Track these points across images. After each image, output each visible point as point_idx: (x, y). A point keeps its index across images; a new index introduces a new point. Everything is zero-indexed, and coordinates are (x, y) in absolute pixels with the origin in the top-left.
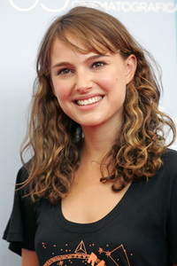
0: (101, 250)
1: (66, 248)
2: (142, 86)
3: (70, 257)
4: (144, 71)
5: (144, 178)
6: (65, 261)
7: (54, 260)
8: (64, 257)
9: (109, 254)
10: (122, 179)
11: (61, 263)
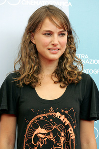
0: (63, 111)
1: (44, 111)
2: (71, 46)
3: (46, 115)
4: (71, 40)
5: (75, 83)
6: (44, 117)
7: (38, 117)
8: (43, 115)
9: (67, 112)
10: (67, 83)
11: (42, 118)
